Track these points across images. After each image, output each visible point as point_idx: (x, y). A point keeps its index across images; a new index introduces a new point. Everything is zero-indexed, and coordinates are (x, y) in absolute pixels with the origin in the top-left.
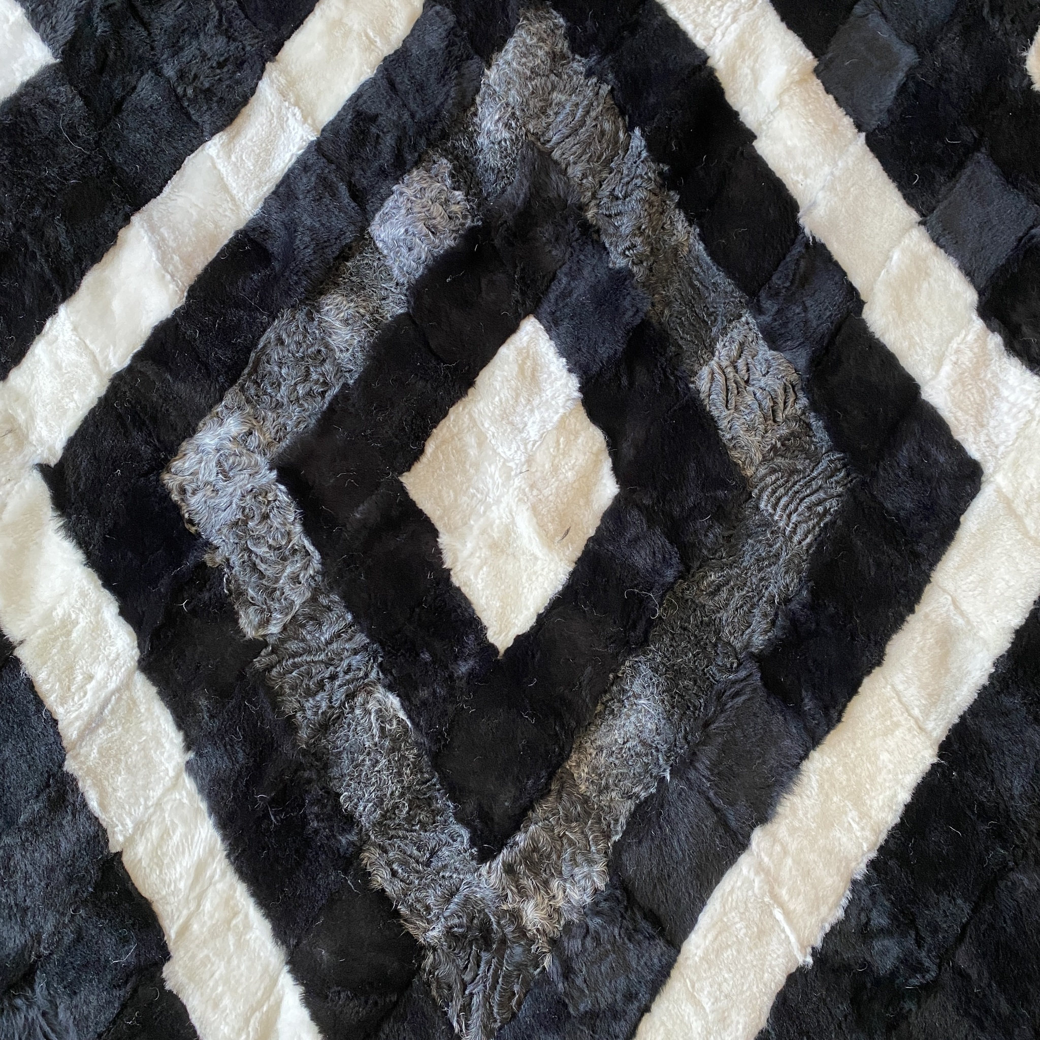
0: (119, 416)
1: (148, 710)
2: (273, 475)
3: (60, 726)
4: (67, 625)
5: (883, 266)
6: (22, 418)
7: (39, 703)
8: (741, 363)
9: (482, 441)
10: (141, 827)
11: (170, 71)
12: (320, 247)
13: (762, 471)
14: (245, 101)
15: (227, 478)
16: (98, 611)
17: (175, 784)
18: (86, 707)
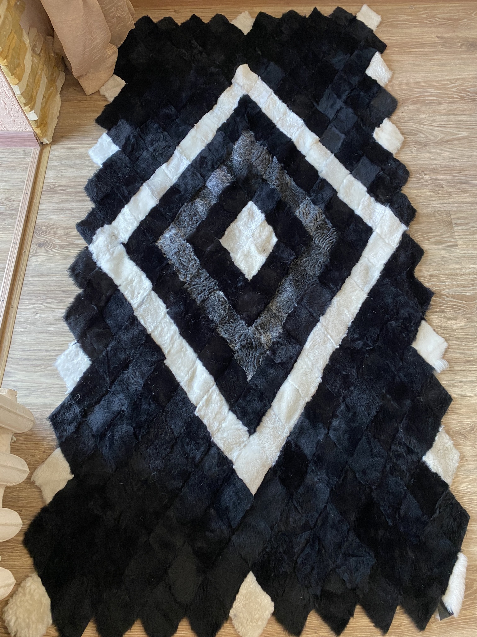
0: (143, 231)
1: (155, 300)
2: (186, 241)
3: (132, 305)
4: (132, 281)
5: (341, 183)
6: (116, 233)
7: (126, 300)
8: (307, 209)
9: (240, 231)
10: (156, 328)
11: (151, 149)
12: (194, 188)
13: (315, 233)
14: (171, 156)
15: (173, 244)
16: (140, 277)
17: (165, 317)
18: (139, 300)
